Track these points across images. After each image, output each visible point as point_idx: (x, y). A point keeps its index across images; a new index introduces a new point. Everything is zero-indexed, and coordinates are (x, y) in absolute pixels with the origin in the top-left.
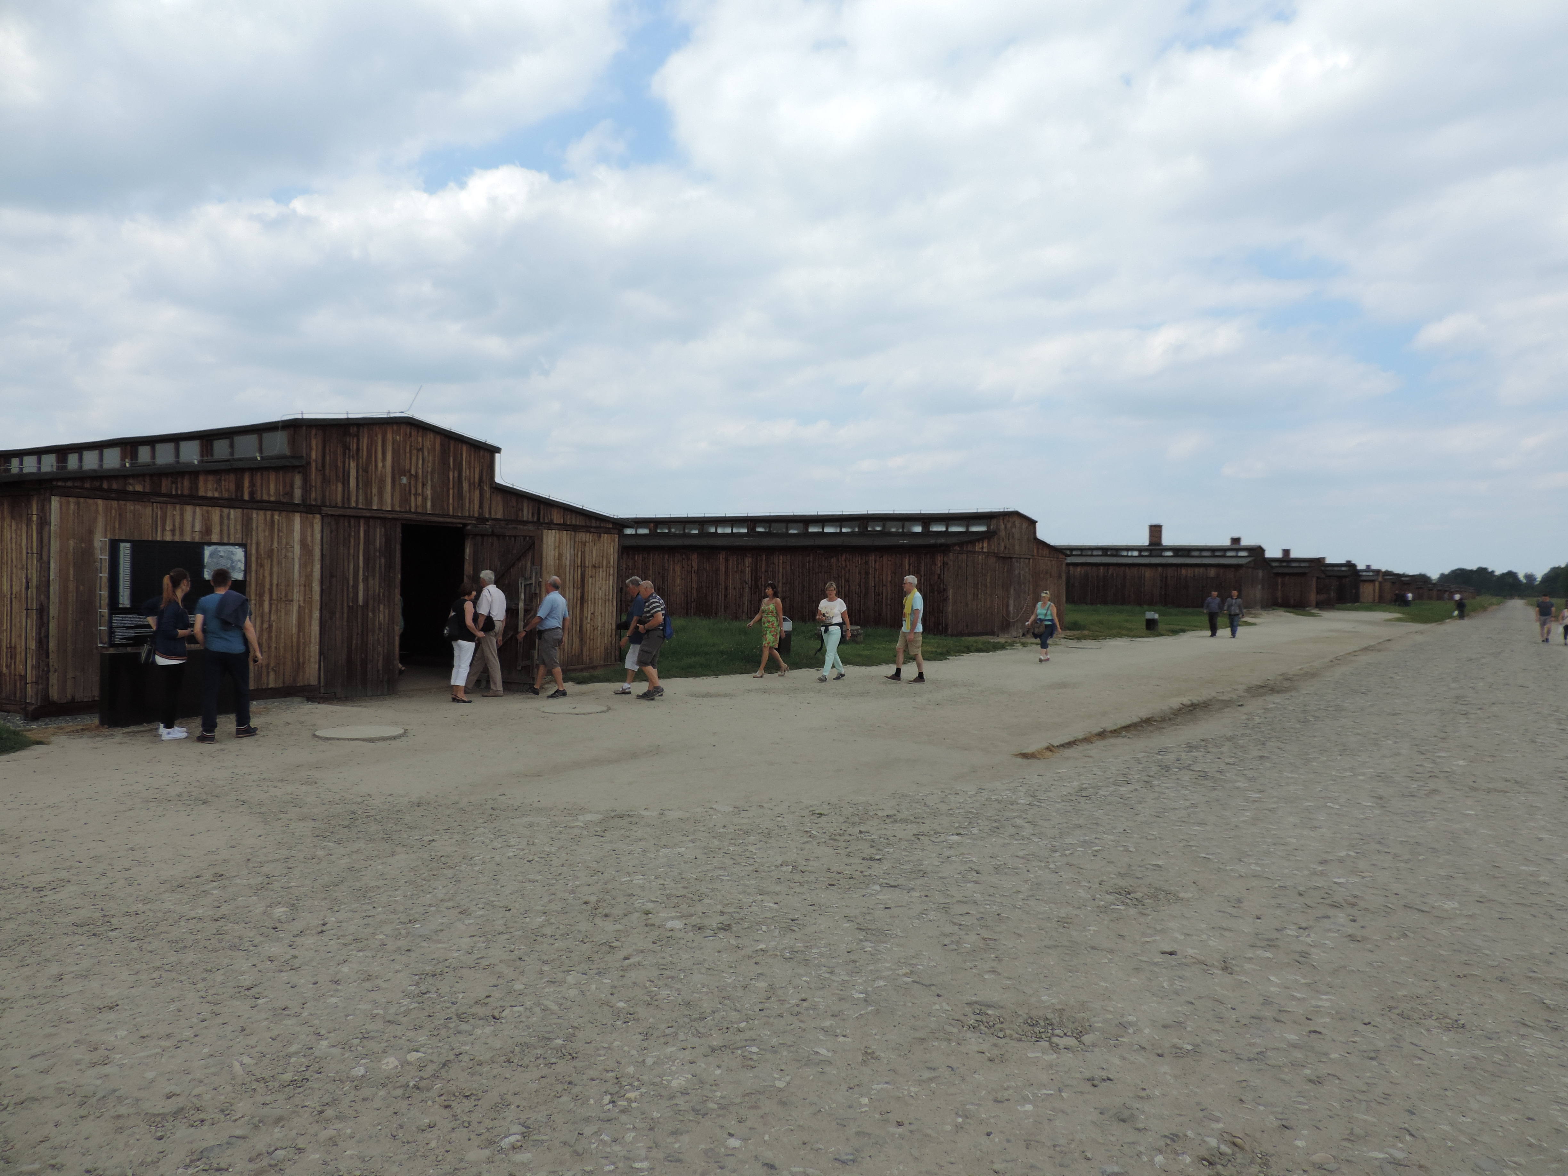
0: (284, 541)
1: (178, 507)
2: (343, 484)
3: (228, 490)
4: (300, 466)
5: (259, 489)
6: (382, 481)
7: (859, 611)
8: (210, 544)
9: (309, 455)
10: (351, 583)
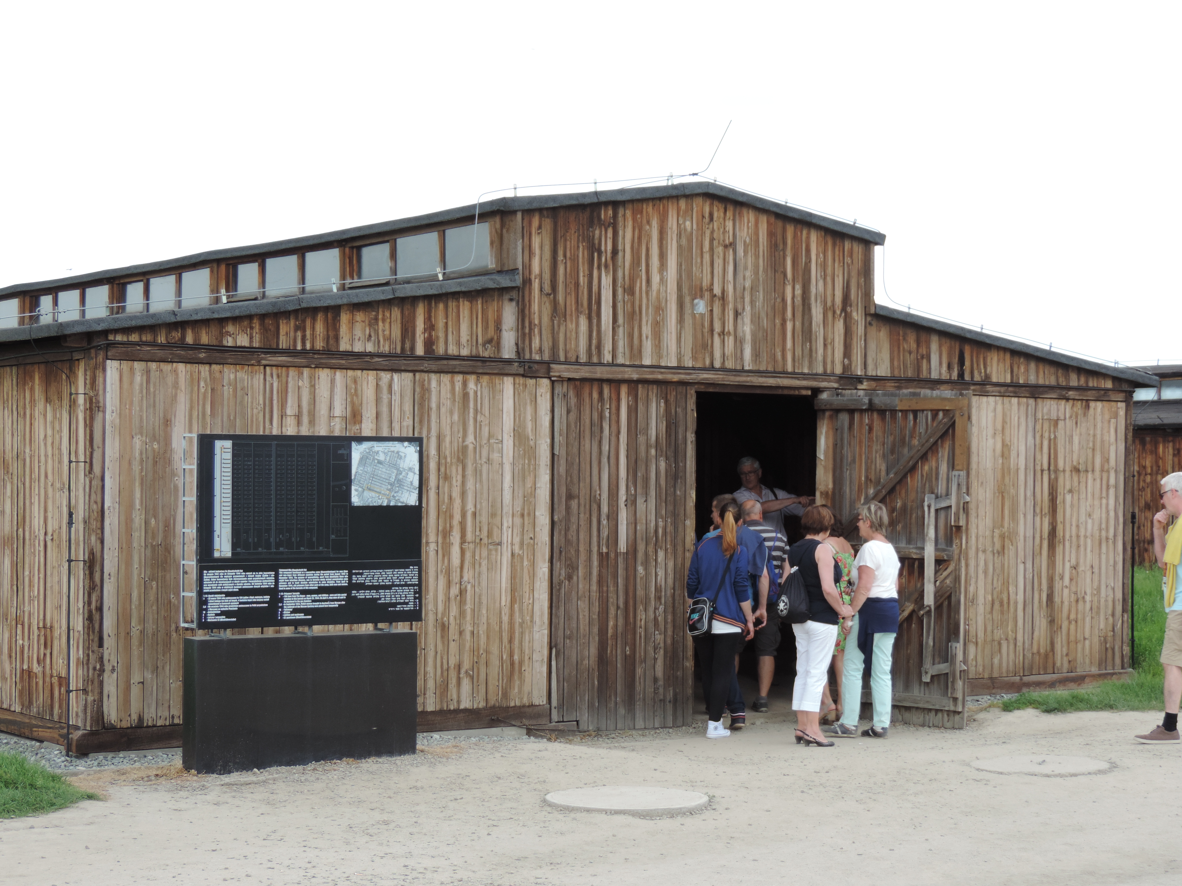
0: (485, 431)
1: (306, 372)
2: (590, 318)
3: (390, 338)
4: (513, 288)
5: (441, 335)
6: (660, 309)
8: (361, 439)
9: (528, 267)
10: (605, 509)
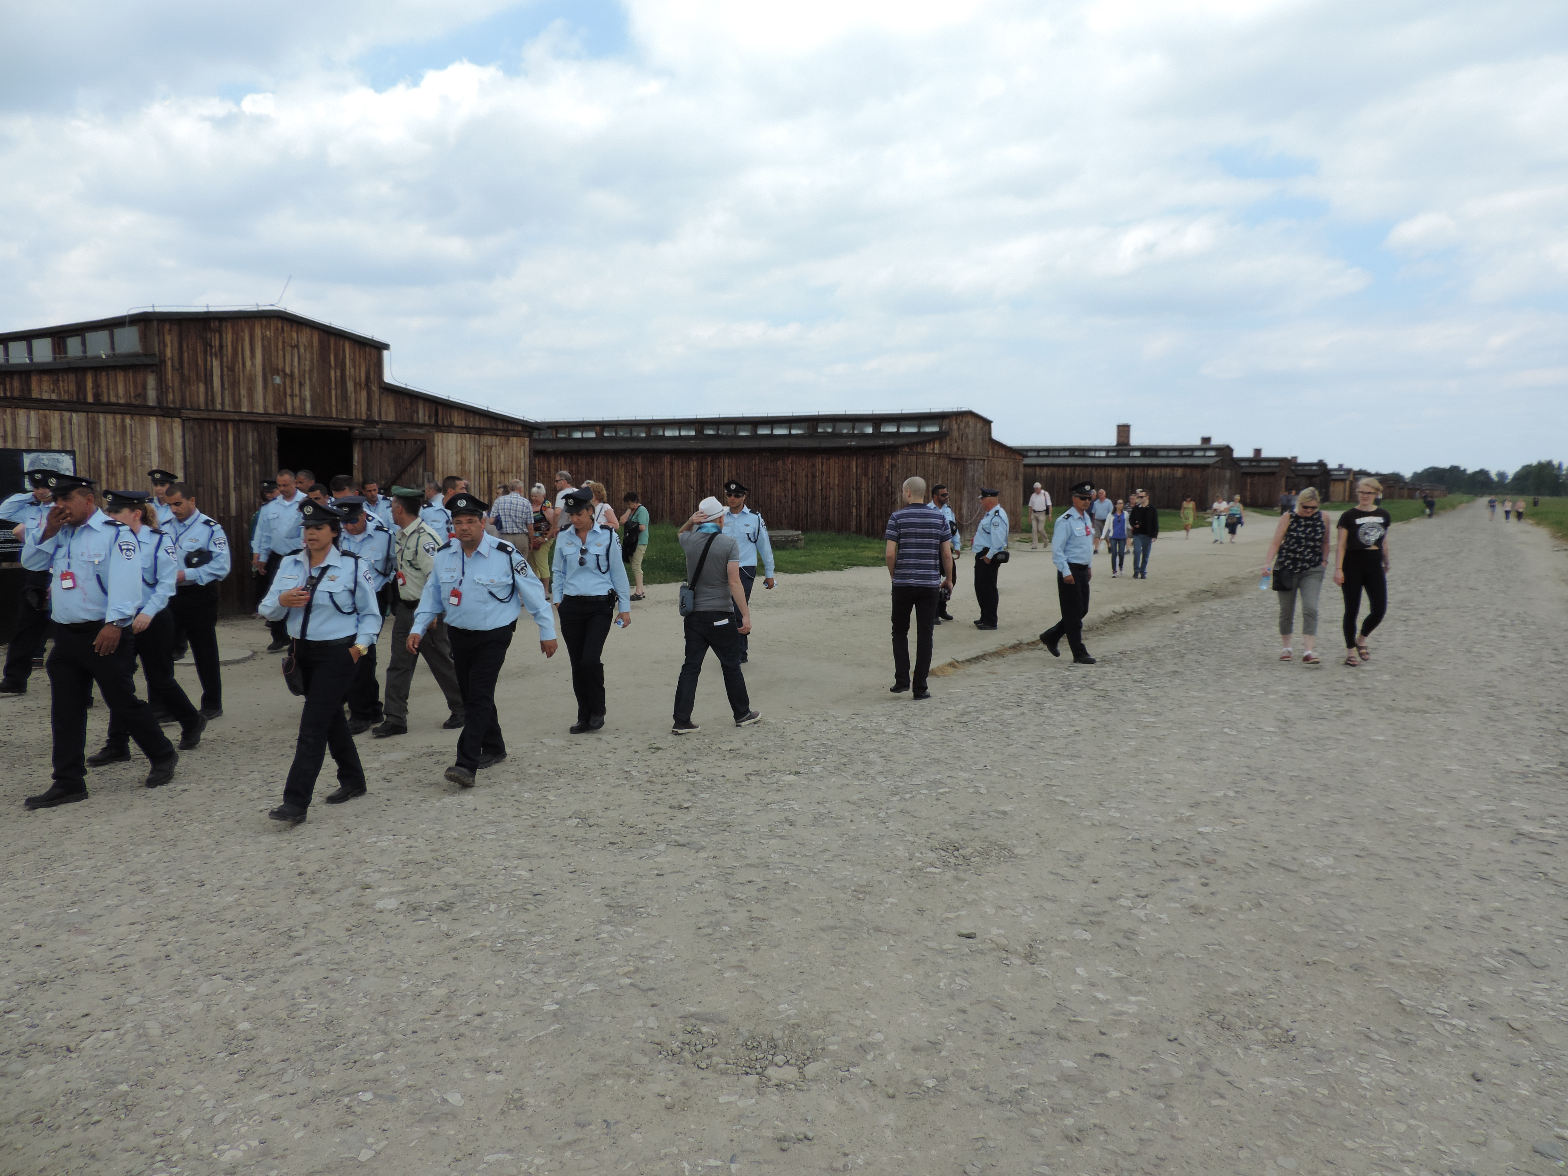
0: (139, 447)
1: (8, 411)
2: (206, 384)
3: (68, 391)
4: (152, 365)
5: (105, 390)
6: (252, 380)
7: (806, 515)
8: (29, 451)
9: (163, 353)
10: (221, 492)
